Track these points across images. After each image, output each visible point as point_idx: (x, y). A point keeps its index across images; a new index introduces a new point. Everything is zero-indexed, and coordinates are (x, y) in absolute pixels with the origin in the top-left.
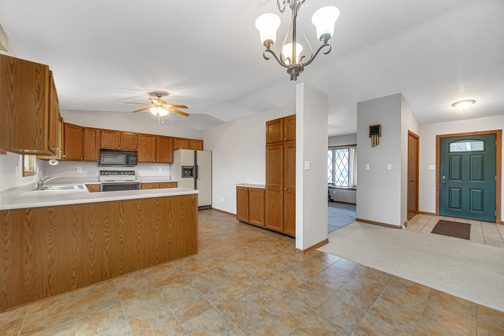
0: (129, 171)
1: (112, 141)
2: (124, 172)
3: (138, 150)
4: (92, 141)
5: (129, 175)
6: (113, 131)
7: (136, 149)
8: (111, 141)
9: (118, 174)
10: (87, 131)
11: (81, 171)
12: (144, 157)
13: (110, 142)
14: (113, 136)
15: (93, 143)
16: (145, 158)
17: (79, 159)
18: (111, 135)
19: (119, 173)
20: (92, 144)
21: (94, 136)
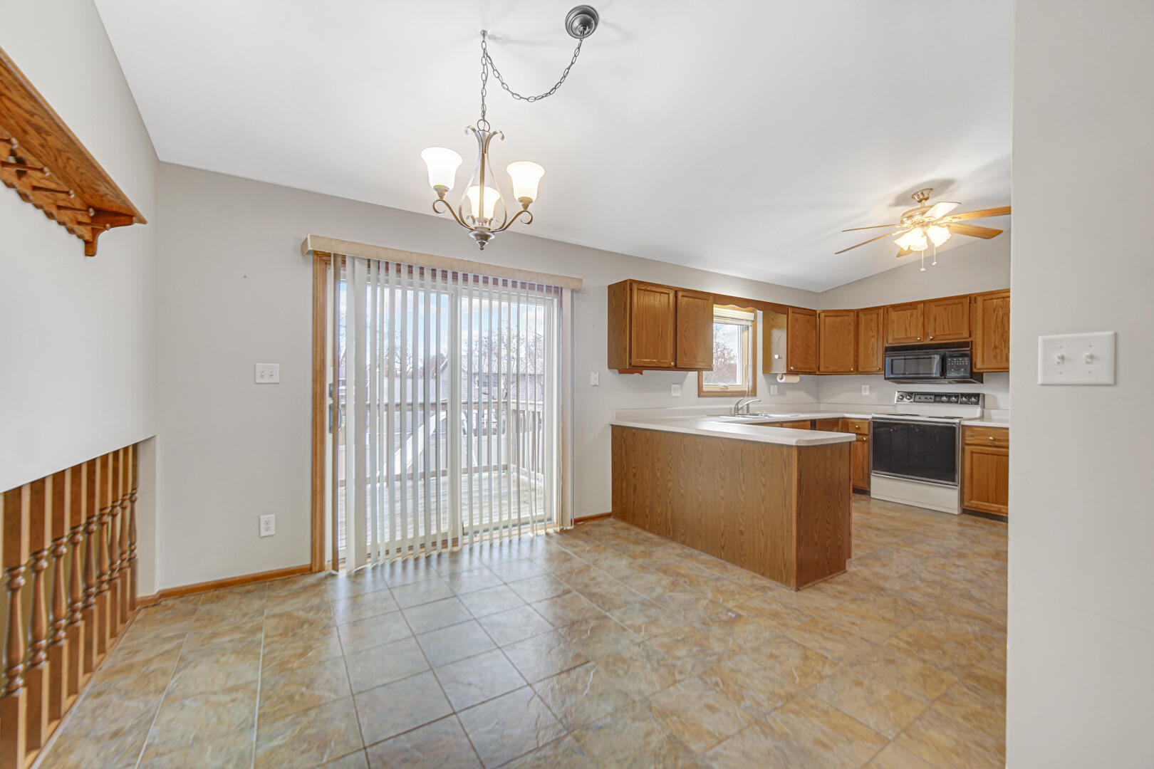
0: (963, 395)
1: (910, 326)
2: (949, 395)
3: (976, 338)
4: (872, 334)
5: (962, 403)
6: (911, 304)
7: (970, 336)
8: (907, 326)
9: (935, 401)
10: (863, 316)
11: (868, 393)
12: (995, 357)
13: (906, 330)
14: (911, 315)
15: (873, 336)
16: (999, 357)
17: (847, 370)
18: (908, 312)
19: (938, 399)
20: (872, 339)
21: (876, 323)
